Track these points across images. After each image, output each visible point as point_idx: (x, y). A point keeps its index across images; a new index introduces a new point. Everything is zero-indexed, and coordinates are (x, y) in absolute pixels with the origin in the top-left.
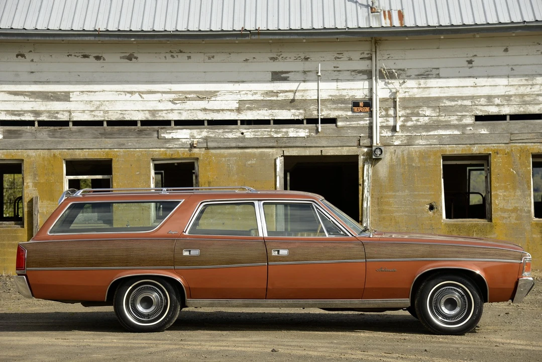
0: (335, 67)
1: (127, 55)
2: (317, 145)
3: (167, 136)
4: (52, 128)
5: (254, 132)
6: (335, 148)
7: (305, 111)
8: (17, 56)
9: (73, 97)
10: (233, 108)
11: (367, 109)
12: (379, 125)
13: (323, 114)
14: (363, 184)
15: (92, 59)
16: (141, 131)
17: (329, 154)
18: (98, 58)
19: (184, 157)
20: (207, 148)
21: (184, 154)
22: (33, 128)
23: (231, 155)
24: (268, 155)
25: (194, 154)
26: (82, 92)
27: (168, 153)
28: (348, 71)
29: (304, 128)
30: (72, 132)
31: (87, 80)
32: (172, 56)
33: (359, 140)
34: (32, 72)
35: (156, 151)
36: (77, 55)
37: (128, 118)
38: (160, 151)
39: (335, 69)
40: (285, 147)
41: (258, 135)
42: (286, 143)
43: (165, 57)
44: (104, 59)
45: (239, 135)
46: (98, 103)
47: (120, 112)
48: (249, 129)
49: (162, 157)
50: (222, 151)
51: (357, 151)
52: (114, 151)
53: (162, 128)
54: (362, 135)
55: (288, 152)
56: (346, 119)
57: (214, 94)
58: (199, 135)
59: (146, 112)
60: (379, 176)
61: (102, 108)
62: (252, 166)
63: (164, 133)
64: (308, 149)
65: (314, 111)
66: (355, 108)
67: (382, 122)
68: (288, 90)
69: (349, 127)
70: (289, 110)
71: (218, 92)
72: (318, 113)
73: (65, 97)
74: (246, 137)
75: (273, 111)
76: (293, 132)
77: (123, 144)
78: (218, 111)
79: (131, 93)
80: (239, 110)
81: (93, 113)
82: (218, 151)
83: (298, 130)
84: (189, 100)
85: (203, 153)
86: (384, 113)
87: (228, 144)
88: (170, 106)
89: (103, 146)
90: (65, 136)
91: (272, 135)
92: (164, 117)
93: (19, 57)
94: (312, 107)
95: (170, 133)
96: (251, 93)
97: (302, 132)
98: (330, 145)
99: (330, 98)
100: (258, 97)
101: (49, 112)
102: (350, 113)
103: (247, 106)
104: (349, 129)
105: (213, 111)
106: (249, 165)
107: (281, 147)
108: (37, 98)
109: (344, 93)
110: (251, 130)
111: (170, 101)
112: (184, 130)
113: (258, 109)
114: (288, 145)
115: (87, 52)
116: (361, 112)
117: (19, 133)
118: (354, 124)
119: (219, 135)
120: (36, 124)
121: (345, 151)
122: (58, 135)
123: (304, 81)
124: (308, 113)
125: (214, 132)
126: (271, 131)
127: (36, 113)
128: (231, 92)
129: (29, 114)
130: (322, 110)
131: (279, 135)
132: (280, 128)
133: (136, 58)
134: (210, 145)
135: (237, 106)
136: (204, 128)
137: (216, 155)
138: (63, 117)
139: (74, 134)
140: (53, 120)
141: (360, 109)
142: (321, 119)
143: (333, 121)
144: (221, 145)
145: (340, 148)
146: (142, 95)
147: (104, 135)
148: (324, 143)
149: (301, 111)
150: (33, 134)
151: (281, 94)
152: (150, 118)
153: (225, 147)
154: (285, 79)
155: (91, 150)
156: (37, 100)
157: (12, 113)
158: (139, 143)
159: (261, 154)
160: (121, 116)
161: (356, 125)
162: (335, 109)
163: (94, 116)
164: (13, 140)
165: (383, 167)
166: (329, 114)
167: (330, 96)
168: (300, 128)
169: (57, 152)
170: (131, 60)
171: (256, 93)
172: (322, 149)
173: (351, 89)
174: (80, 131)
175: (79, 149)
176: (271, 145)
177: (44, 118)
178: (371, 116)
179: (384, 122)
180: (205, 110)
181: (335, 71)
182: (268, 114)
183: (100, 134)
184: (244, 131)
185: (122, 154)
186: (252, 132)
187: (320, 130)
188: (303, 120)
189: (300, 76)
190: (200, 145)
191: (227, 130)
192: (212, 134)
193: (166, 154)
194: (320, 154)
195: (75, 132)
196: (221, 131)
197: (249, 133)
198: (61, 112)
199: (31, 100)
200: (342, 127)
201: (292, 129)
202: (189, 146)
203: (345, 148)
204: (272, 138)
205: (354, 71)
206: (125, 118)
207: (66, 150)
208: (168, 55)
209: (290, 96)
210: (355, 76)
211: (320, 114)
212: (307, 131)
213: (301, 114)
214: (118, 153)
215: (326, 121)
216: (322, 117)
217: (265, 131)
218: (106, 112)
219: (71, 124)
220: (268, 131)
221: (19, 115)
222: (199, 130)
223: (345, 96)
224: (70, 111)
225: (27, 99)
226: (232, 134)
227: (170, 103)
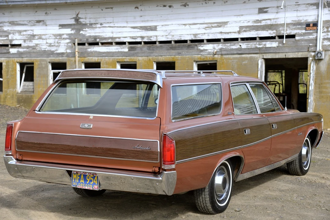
0: (296, 3)
1: (184, 4)
2: (283, 52)
3: (201, 48)
4: (149, 45)
5: (247, 44)
6: (294, 53)
7: (277, 31)
8: (135, 8)
9: (158, 28)
10: (236, 31)
11: (315, 28)
12: (322, 38)
13: (287, 32)
14: (310, 75)
15: (167, 7)
16: (189, 46)
17: (290, 57)
18: (170, 6)
19: (210, 60)
20: (222, 55)
21: (210, 58)
22: (141, 45)
23: (234, 58)
24: (254, 58)
25: (215, 58)
26: (162, 25)
27: (202, 58)
28: (304, 4)
29: (276, 42)
30: (157, 47)
31: (165, 19)
32: (206, 3)
33: (309, 48)
34: (141, 16)
35: (196, 57)
36: (161, 5)
37: (183, 39)
38: (198, 57)
39: (297, 4)
40: (264, 53)
41: (249, 47)
42: (264, 51)
43: (202, 4)
44: (173, 7)
45: (238, 47)
46: (169, 31)
47: (179, 36)
48: (244, 43)
49: (199, 60)
50: (230, 56)
51: (307, 55)
52: (176, 57)
53: (199, 44)
54: (311, 45)
55: (266, 56)
56: (301, 35)
57: (226, 23)
58: (218, 47)
59: (192, 35)
60: (321, 70)
61: (171, 34)
62: (245, 65)
63: (200, 47)
64: (278, 54)
65: (282, 30)
66: (307, 28)
67: (324, 36)
68: (267, 18)
69: (302, 40)
70: (267, 31)
71: (228, 22)
72: (284, 32)
73: (154, 29)
74: (242, 48)
75: (258, 32)
76: (269, 44)
77: (180, 53)
78: (228, 33)
79: (185, 25)
80: (239, 32)
81: (167, 37)
82: (227, 56)
83: (272, 43)
84: (213, 28)
85: (219, 57)
86: (325, 30)
87: (232, 52)
88: (204, 31)
89: (171, 54)
90: (154, 49)
91: (257, 46)
92: (200, 38)
93: (136, 9)
94: (281, 29)
95: (203, 46)
96: (246, 22)
97: (274, 44)
98: (290, 51)
99: (292, 22)
100: (250, 24)
101: (148, 37)
102: (304, 31)
103: (244, 29)
104: (303, 41)
105: (225, 33)
106: (244, 64)
107: (262, 53)
108: (143, 30)
109: (301, 18)
110: (245, 44)
111: (204, 28)
112: (210, 44)
113: (250, 31)
114: (266, 52)
115: (165, 4)
116: (311, 30)
117: (135, 48)
118: (306, 37)
119: (228, 47)
120: (143, 43)
121: (300, 55)
122: (151, 49)
123: (277, 13)
124: (278, 32)
125: (225, 46)
126: (256, 44)
127: (142, 38)
128: (236, 22)
129: (139, 38)
130: (286, 30)
131: (261, 46)
132: (261, 42)
133: (188, 5)
134: (223, 52)
135: (238, 29)
136: (220, 43)
137: (226, 58)
138: (153, 39)
139: (158, 48)
140: (150, 41)
141: (310, 28)
142: (286, 36)
143: (293, 36)
144: (228, 53)
145: (297, 53)
146: (190, 26)
147: (172, 48)
148: (287, 50)
149: (275, 31)
150: (141, 48)
151: (263, 22)
152: (194, 39)
153: (231, 53)
154: (266, 12)
155: (166, 56)
156: (143, 31)
157: (132, 38)
158: (188, 52)
159: (251, 58)
160: (180, 38)
161: (307, 39)
162: (295, 29)
163: (167, 38)
164: (132, 52)
165: (323, 65)
166: (291, 32)
167: (292, 21)
168: (273, 42)
169: (151, 58)
170: (185, 6)
171: (249, 22)
172: (286, 54)
173: (306, 16)
174: (161, 46)
175: (160, 56)
176: (256, 52)
177: (146, 40)
178: (317, 33)
179: (325, 36)
180: (221, 33)
181: (296, 5)
182: (255, 34)
183: (170, 48)
184: (241, 44)
185: (180, 58)
186: (246, 45)
187: (284, 42)
188: (275, 37)
189: (275, 10)
190: (218, 53)
191: (232, 44)
192: (224, 46)
193: (201, 58)
194: (284, 57)
195: (159, 47)
196: (229, 45)
197: (244, 45)
198: (153, 37)
199: (141, 30)
200: (299, 40)
201: (269, 42)
202: (212, 54)
203: (300, 53)
204: (257, 48)
205: (308, 4)
206: (181, 39)
207: (155, 57)
208: (204, 3)
209: (269, 22)
210: (309, 7)
211: (285, 33)
212: (277, 43)
213: (274, 33)
214: (178, 58)
215: (288, 37)
216: (286, 34)
217: (253, 44)
218: (173, 36)
219: (157, 43)
220: (255, 44)
221: (135, 39)
222: (217, 45)
223: (301, 20)
224: (156, 36)
225: (138, 30)
226: (235, 46)
227: (204, 30)
